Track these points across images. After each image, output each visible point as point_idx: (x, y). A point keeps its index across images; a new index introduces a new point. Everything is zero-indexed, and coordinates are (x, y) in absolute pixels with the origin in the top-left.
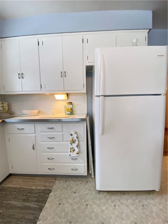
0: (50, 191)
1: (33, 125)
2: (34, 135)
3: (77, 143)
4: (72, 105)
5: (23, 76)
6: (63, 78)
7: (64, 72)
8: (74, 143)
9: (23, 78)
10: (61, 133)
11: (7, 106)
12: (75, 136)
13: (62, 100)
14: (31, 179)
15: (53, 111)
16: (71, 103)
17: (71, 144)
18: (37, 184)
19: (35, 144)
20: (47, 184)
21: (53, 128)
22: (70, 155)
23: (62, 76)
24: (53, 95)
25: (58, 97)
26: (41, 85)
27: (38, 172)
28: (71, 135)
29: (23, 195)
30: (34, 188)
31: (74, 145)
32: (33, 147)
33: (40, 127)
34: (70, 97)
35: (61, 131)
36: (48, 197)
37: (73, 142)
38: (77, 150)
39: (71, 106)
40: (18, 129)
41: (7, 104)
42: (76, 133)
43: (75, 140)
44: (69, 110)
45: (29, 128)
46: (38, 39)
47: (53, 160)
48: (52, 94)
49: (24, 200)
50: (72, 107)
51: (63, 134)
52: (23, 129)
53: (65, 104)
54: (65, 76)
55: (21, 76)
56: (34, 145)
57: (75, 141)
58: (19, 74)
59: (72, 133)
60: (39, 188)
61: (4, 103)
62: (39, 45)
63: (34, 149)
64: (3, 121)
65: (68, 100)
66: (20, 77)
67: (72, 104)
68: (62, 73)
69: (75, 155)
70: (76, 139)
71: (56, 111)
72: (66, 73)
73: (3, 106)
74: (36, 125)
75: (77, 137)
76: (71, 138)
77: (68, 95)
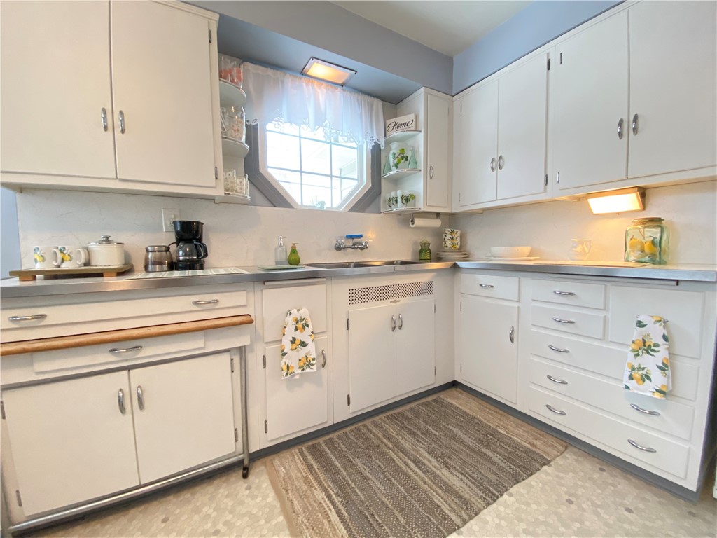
0: (547, 463)
1: (517, 279)
2: (516, 305)
3: (662, 354)
4: (659, 230)
5: (501, 164)
6: (625, 138)
7: (632, 119)
8: (648, 353)
9: (500, 167)
10: (602, 314)
11: (459, 239)
12: (655, 333)
13: (618, 213)
14: (496, 412)
15: (579, 249)
16: (654, 222)
17: (638, 355)
18: (512, 429)
19: (515, 328)
20: (538, 443)
21: (571, 294)
22: (627, 388)
23: (621, 135)
24: (581, 200)
26: (547, 176)
27: (516, 404)
28: (641, 324)
29: (478, 431)
30: (502, 431)
31: (650, 363)
32: (511, 334)
33: (534, 287)
34: (654, 201)
35: (602, 307)
36: (539, 470)
37: (646, 348)
38: (658, 379)
39: (654, 233)
40: (481, 285)
41: (459, 232)
42: (662, 321)
43: (656, 345)
44: (646, 245)
45: (505, 285)
46: (548, 54)
47: (564, 385)
48: (579, 199)
49: (480, 441)
50: (658, 236)
51: (605, 318)
52: (492, 286)
53: (629, 225)
54: (634, 130)
55: (498, 163)
56: (513, 331)
57: (656, 349)
58: (493, 160)
59: (645, 319)
60: (515, 438)
61: (455, 230)
62: (549, 69)
63: (512, 340)
64: (455, 266)
65: (644, 212)
66: (494, 167)
67: (660, 226)
68: (625, 125)
69: (650, 394)
70: (661, 341)
71: (587, 251)
72: (640, 121)
73: (452, 239)
74: (522, 279)
75: (665, 338)
76: (637, 334)
77: (643, 193)
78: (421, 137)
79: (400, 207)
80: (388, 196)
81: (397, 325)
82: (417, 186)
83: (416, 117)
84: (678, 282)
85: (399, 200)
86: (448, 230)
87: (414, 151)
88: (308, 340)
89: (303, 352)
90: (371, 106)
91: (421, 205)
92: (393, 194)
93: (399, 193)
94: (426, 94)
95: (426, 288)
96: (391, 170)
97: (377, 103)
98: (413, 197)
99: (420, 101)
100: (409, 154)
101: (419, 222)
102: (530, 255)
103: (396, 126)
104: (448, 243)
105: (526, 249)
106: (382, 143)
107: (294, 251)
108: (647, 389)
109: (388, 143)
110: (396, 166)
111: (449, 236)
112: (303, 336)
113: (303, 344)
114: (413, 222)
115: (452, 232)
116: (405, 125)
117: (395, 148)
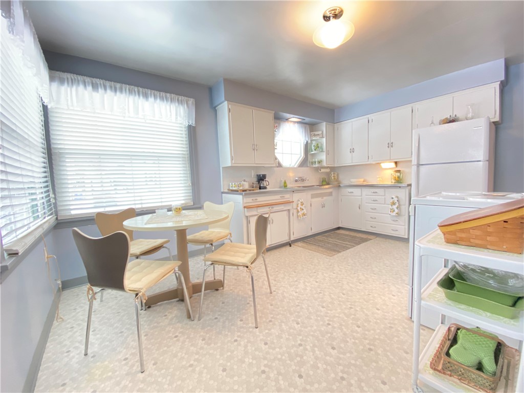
0: (371, 240)
2: (360, 197)
3: (397, 204)
6: (390, 148)
7: (391, 143)
9: (353, 152)
10: (383, 197)
11: (336, 176)
12: (396, 199)
13: (390, 168)
15: (379, 179)
16: (399, 171)
17: (392, 206)
20: (368, 237)
21: (376, 192)
22: (390, 214)
23: (388, 147)
25: (384, 165)
26: (368, 157)
28: (392, 198)
30: (358, 236)
31: (395, 207)
34: (399, 165)
35: (384, 194)
37: (393, 204)
38: (396, 211)
39: (399, 174)
40: (348, 192)
41: (336, 174)
42: (397, 197)
44: (396, 178)
45: (357, 191)
46: (369, 118)
47: (375, 219)
48: (378, 163)
51: (385, 198)
52: (353, 192)
53: (392, 172)
54: (392, 146)
55: (352, 151)
56: (360, 206)
58: (350, 149)
59: (393, 197)
60: (362, 237)
62: (369, 123)
64: (339, 186)
65: (396, 168)
68: (389, 144)
70: (396, 202)
72: (393, 144)
73: (334, 176)
74: (363, 189)
75: (398, 201)
76: (391, 201)
77: (396, 163)
78: (324, 140)
79: (317, 165)
80: (311, 161)
81: (323, 206)
82: (323, 157)
83: (322, 132)
84: (400, 187)
85: (317, 163)
86: (332, 173)
87: (322, 145)
88: (304, 208)
89: (302, 212)
90: (305, 128)
91: (325, 164)
92: (314, 160)
93: (316, 160)
94: (326, 124)
95: (330, 194)
96: (312, 151)
97: (308, 126)
98: (321, 161)
99: (324, 126)
100: (320, 145)
101: (323, 170)
102: (363, 182)
103: (315, 135)
104: (333, 178)
105: (362, 180)
106: (309, 141)
107: (285, 182)
108: (394, 214)
109: (311, 141)
110: (315, 150)
111: (333, 175)
112: (303, 207)
113: (303, 209)
114: (320, 170)
115: (334, 174)
116: (318, 135)
117: (314, 143)
